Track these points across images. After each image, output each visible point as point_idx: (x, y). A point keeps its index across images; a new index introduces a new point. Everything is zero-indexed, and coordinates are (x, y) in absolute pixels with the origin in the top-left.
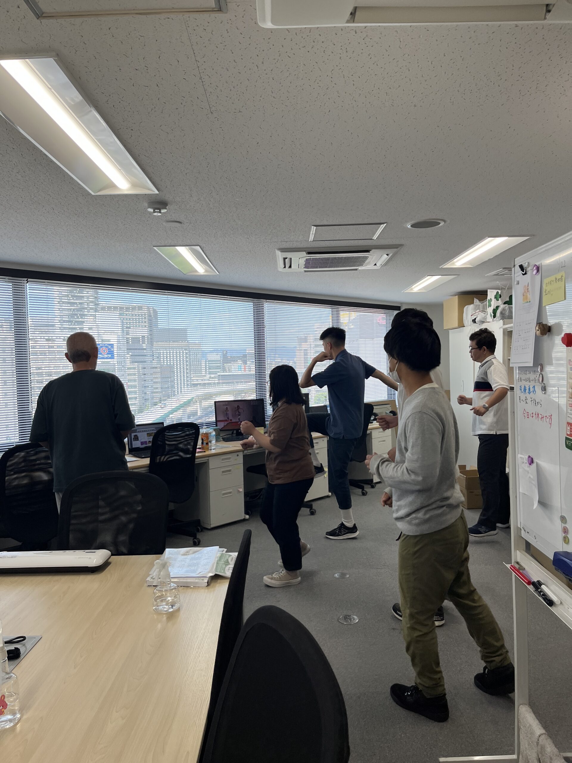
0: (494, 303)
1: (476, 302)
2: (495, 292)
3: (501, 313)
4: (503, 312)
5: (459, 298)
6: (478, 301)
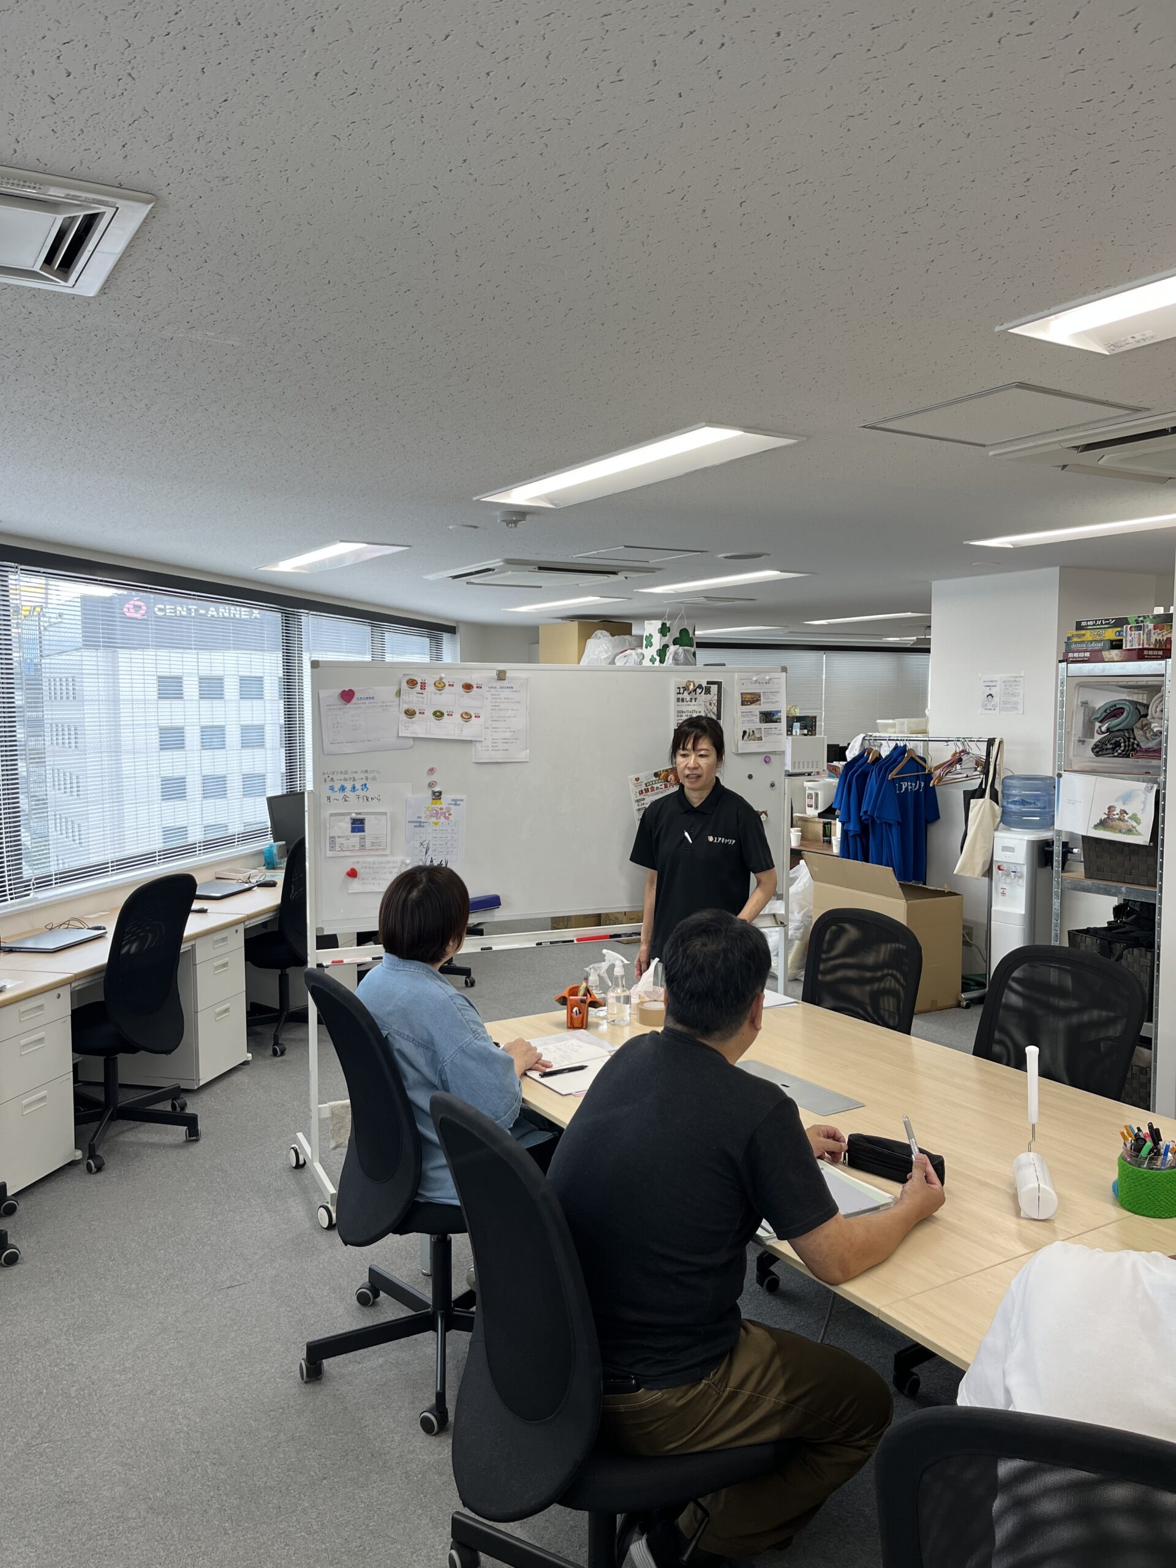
0: (657, 641)
2: (658, 624)
3: (675, 659)
4: (676, 657)
5: (580, 624)
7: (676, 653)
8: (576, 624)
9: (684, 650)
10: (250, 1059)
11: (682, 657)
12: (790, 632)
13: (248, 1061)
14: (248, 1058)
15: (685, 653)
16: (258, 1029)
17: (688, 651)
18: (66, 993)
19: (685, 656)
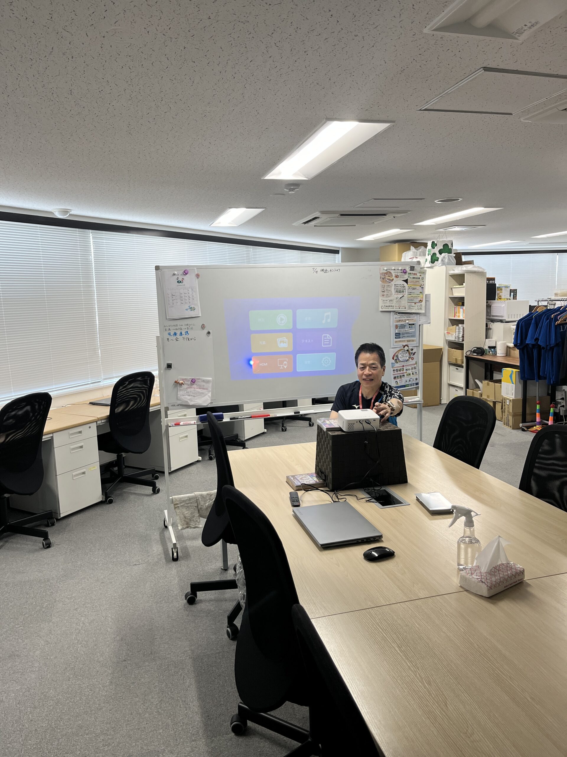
1: (412, 249)
5: (399, 245)
6: (413, 248)
7: (444, 257)
8: (397, 244)
9: (449, 256)
10: (201, 459)
11: (446, 260)
12: (530, 243)
13: (200, 461)
14: (199, 459)
15: (448, 257)
16: (203, 447)
17: (451, 256)
18: (94, 426)
19: (449, 259)
